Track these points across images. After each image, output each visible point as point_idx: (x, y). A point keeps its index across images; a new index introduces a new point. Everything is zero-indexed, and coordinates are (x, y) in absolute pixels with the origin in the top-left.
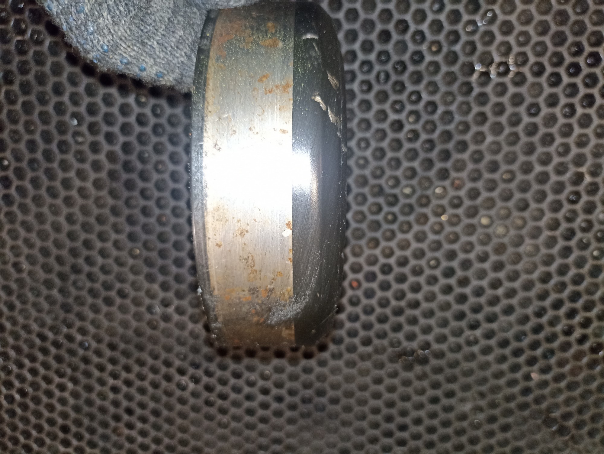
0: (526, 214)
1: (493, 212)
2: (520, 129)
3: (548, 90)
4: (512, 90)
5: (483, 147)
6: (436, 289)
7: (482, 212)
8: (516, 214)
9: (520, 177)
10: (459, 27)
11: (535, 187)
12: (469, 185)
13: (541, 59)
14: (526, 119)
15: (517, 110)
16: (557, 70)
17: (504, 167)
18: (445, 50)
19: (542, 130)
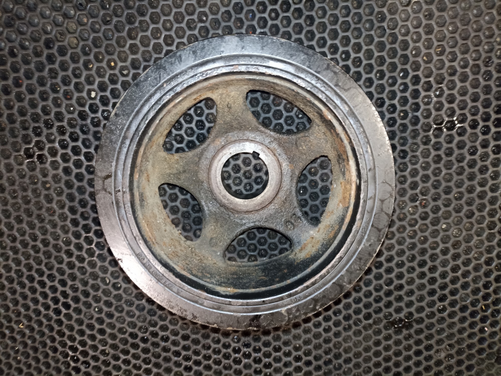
0: (473, 220)
1: (450, 221)
2: (464, 164)
3: (481, 137)
4: (457, 139)
5: (440, 178)
6: (414, 275)
7: (443, 221)
8: (465, 220)
9: (466, 196)
10: (419, 100)
11: (478, 201)
12: (432, 204)
13: (475, 117)
14: (468, 157)
15: (462, 151)
16: (487, 124)
17: (455, 190)
18: (410, 115)
19: (480, 164)
